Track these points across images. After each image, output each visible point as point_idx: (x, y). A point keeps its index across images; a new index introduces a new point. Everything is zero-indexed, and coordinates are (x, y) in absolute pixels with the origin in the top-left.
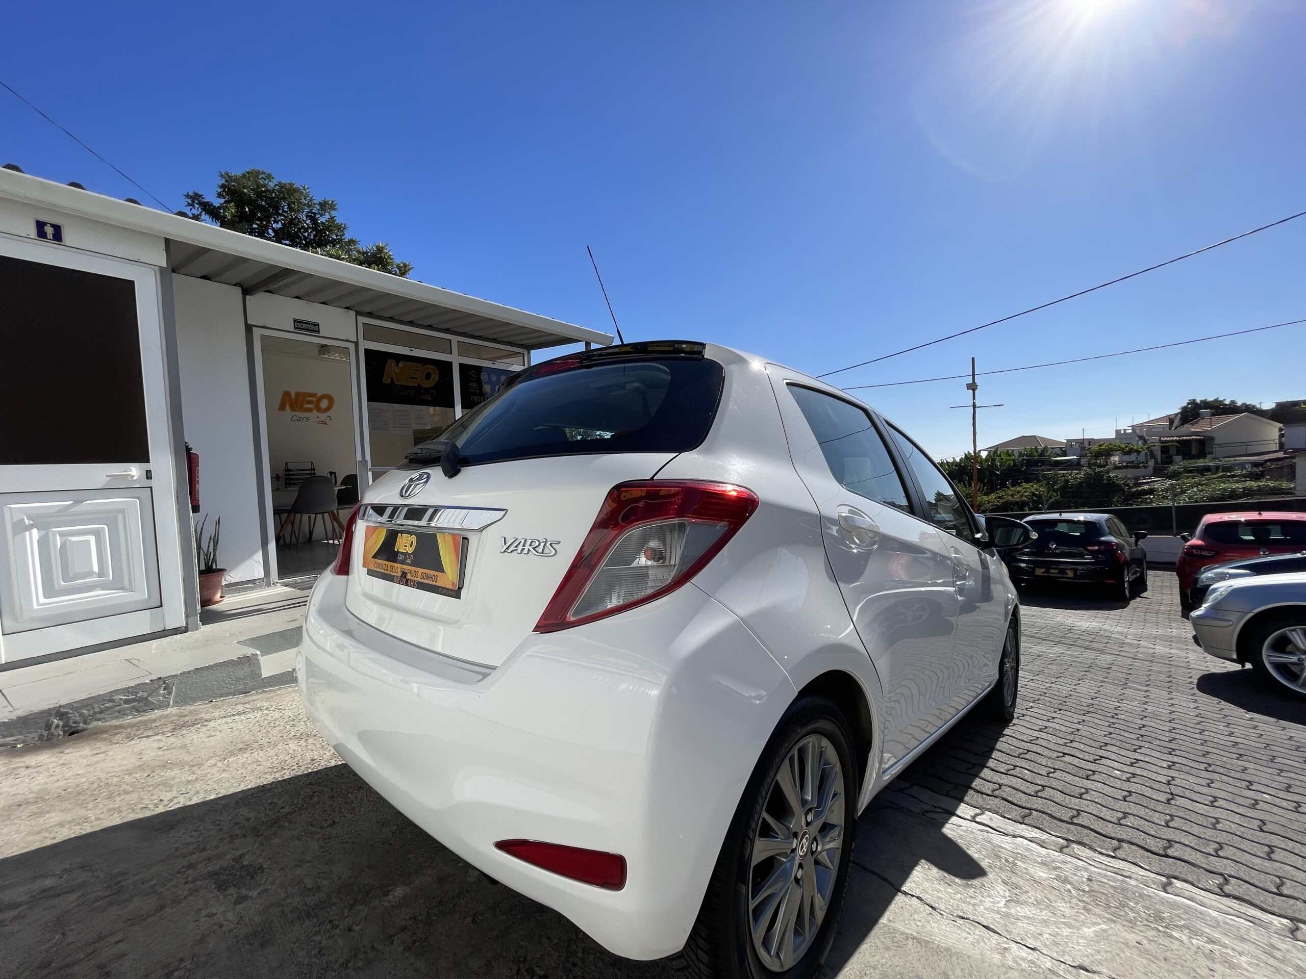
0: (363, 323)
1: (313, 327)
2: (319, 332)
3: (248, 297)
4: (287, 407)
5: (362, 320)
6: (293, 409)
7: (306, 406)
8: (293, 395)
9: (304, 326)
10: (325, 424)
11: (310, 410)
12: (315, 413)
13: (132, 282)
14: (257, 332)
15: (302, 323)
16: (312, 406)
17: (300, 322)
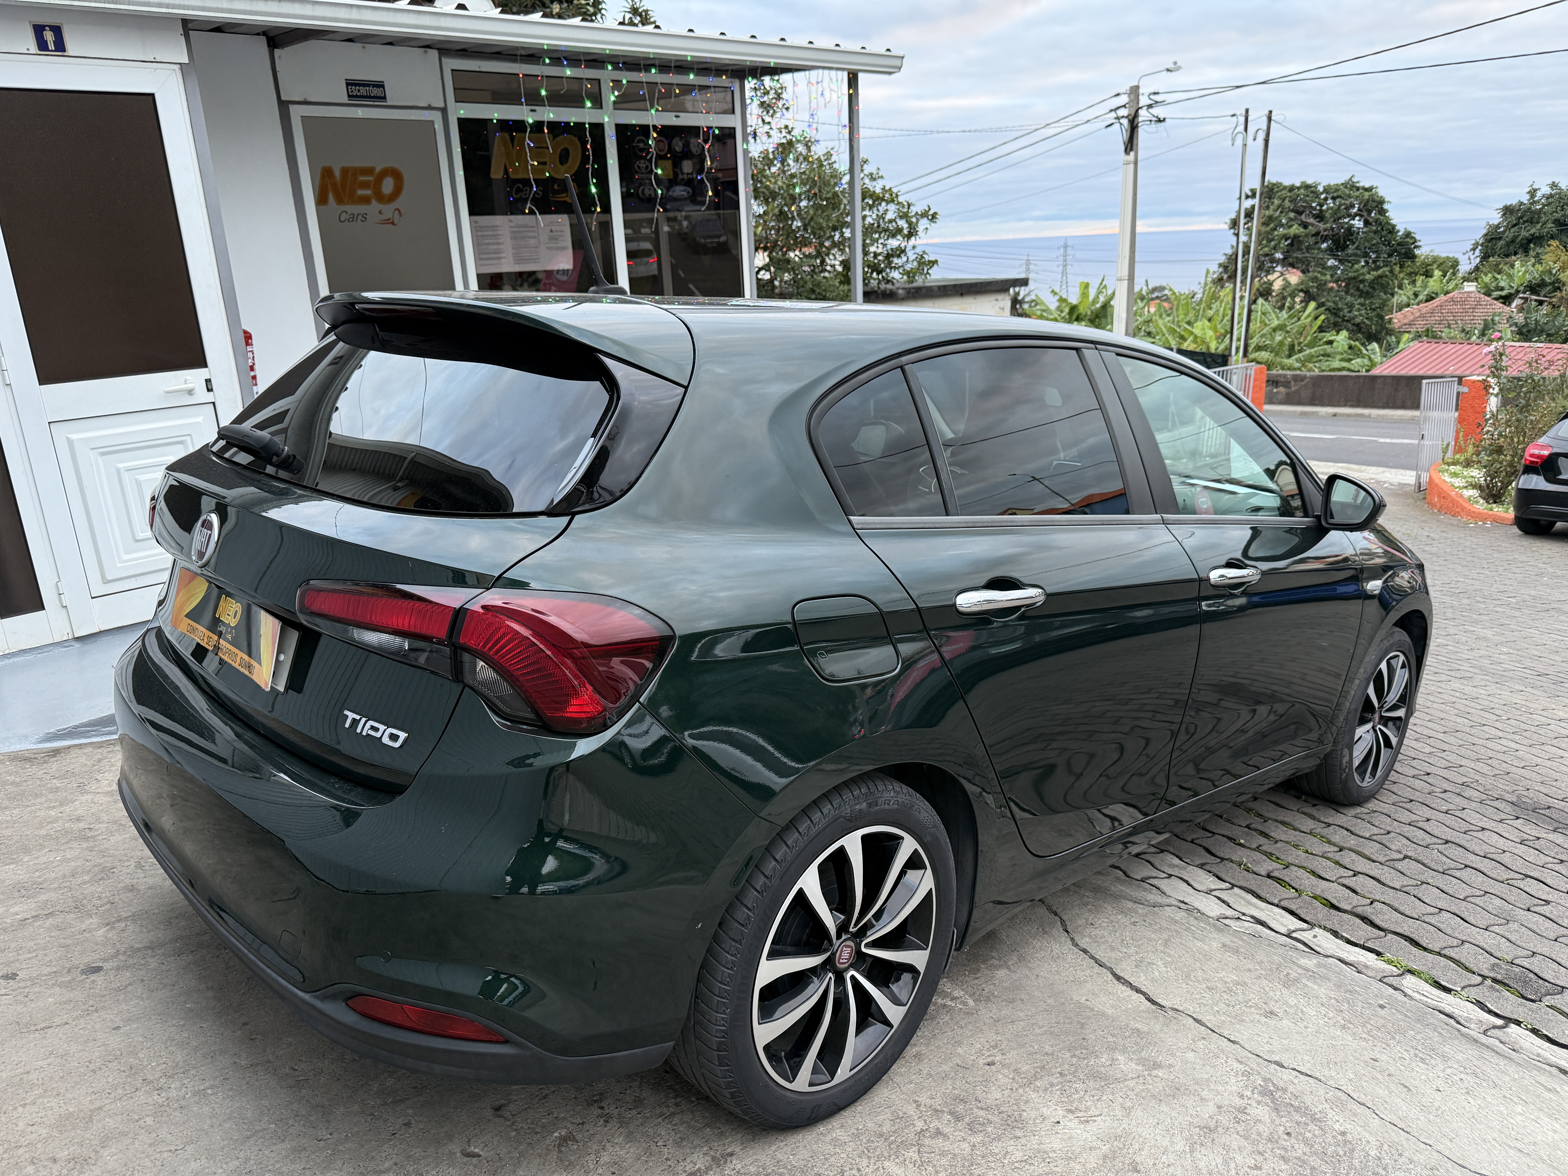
0: (452, 70)
1: (376, 92)
2: (384, 98)
3: (277, 52)
4: (331, 197)
5: (452, 63)
6: (340, 201)
7: (360, 192)
8: (337, 173)
9: (363, 91)
10: (393, 223)
11: (366, 200)
12: (375, 205)
13: (152, 95)
14: (297, 113)
15: (360, 85)
16: (368, 192)
17: (356, 85)
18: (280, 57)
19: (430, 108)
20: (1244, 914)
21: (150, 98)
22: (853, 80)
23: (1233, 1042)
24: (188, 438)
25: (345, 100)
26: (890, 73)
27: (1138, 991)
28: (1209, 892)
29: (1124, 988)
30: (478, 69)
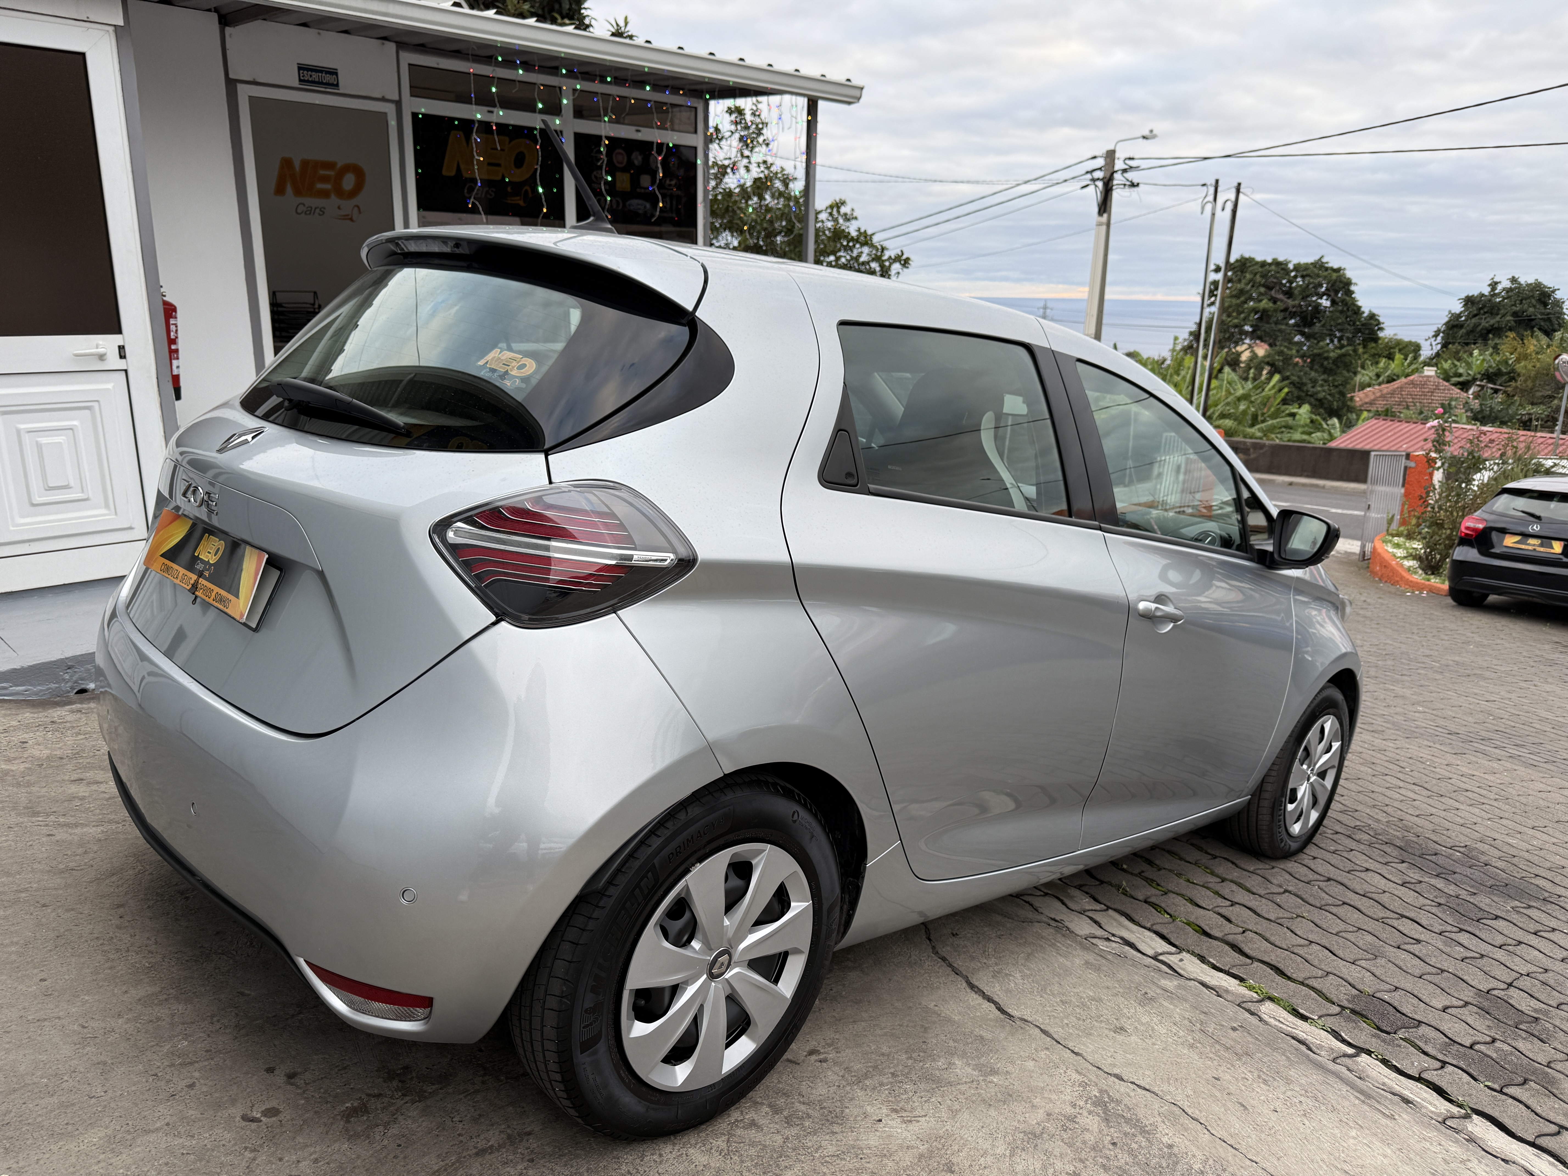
0: (409, 64)
1: (328, 78)
2: (337, 85)
3: (228, 30)
4: (289, 189)
6: (298, 192)
7: (320, 186)
9: (315, 77)
10: (351, 220)
11: (325, 194)
12: (334, 200)
13: (83, 55)
14: (244, 93)
15: (312, 70)
16: (328, 186)
17: (308, 70)
18: (230, 35)
19: (383, 99)
20: (1113, 935)
21: (81, 57)
22: (812, 108)
23: (1077, 1054)
24: (95, 405)
25: (296, 83)
26: (849, 103)
27: (990, 1000)
28: (1082, 912)
29: (975, 996)
30: (436, 66)
